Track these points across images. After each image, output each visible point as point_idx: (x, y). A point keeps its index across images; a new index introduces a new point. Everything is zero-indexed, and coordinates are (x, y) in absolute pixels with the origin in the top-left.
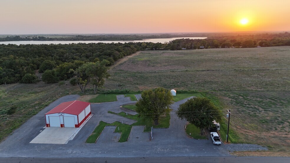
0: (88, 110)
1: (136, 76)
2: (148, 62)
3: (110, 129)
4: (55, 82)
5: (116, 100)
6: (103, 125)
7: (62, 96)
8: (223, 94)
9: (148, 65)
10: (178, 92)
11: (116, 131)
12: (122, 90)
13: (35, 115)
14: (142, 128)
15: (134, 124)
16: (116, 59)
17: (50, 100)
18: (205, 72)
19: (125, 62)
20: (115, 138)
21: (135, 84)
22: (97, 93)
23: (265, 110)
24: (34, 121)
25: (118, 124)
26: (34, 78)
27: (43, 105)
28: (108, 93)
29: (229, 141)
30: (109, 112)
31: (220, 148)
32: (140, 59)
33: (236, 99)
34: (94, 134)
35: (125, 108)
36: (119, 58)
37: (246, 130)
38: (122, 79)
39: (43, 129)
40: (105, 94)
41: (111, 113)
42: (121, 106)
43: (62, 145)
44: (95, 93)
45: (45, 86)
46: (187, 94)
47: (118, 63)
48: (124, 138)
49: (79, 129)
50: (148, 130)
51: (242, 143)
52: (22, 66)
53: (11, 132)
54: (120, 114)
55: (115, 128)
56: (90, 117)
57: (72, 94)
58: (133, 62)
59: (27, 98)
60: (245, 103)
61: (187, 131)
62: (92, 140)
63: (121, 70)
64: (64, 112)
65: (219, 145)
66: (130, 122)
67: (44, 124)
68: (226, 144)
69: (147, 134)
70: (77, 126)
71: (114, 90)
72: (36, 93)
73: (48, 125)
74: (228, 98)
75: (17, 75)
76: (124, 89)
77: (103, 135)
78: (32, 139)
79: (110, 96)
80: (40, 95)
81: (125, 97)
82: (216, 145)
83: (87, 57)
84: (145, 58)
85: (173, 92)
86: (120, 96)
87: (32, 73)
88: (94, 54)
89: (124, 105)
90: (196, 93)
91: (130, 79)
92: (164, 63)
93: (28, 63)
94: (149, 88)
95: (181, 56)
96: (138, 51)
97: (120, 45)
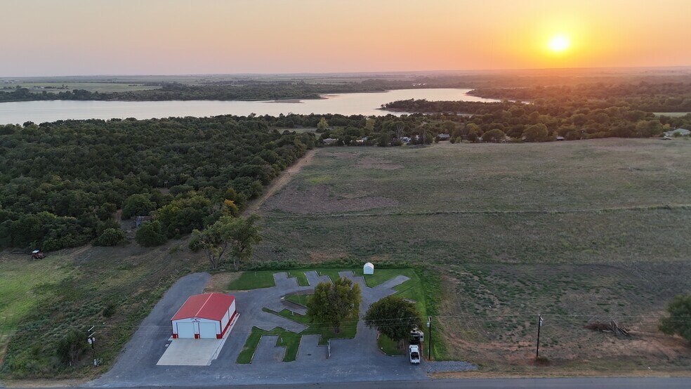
0: (232, 308)
1: (307, 228)
2: (331, 188)
3: (269, 341)
4: (158, 244)
5: (274, 285)
6: (257, 334)
7: (180, 275)
8: (451, 271)
9: (330, 196)
10: (376, 267)
11: (279, 344)
12: (282, 263)
13: (146, 315)
14: (316, 338)
15: (304, 333)
16: (266, 183)
17: (162, 285)
18: (430, 220)
19: (284, 188)
20: (278, 355)
21: (304, 246)
22: (240, 269)
23: (501, 304)
24: (148, 329)
25: (280, 331)
26: (120, 237)
27: (153, 296)
28: (258, 269)
29: (432, 358)
30: (265, 310)
31: (418, 369)
32: (315, 179)
33: (467, 282)
34: (247, 348)
35: (290, 301)
36: (272, 177)
37: (460, 340)
38: (281, 233)
39: (169, 343)
40: (253, 270)
41: (269, 311)
42: (283, 298)
43: (204, 368)
44: (237, 269)
45: (143, 253)
46: (392, 270)
47: (272, 190)
48: (291, 356)
49: (222, 341)
50: (323, 342)
51: (448, 360)
52: (87, 206)
53: (121, 347)
54: (282, 314)
55: (276, 338)
56: (236, 318)
57: (197, 271)
58: (299, 186)
59: (119, 281)
60: (478, 290)
61: (380, 343)
62: (245, 358)
63: (277, 211)
64: (199, 317)
65: (418, 363)
66: (297, 328)
67: (166, 335)
68: (427, 362)
70: (219, 337)
71: (269, 262)
72: (130, 267)
73: (175, 336)
74: (455, 279)
75: (87, 229)
76: (286, 260)
77: (260, 351)
78: (158, 358)
79: (262, 274)
80: (141, 272)
81: (289, 277)
82: (413, 363)
83: (208, 175)
84: (324, 178)
85: (369, 267)
86: (279, 276)
87: (116, 227)
88: (222, 168)
89: (287, 296)
90: (407, 267)
91: (296, 234)
92: (361, 191)
93: (97, 199)
94: (330, 258)
95: (396, 167)
96: (310, 148)
97: (269, 125)
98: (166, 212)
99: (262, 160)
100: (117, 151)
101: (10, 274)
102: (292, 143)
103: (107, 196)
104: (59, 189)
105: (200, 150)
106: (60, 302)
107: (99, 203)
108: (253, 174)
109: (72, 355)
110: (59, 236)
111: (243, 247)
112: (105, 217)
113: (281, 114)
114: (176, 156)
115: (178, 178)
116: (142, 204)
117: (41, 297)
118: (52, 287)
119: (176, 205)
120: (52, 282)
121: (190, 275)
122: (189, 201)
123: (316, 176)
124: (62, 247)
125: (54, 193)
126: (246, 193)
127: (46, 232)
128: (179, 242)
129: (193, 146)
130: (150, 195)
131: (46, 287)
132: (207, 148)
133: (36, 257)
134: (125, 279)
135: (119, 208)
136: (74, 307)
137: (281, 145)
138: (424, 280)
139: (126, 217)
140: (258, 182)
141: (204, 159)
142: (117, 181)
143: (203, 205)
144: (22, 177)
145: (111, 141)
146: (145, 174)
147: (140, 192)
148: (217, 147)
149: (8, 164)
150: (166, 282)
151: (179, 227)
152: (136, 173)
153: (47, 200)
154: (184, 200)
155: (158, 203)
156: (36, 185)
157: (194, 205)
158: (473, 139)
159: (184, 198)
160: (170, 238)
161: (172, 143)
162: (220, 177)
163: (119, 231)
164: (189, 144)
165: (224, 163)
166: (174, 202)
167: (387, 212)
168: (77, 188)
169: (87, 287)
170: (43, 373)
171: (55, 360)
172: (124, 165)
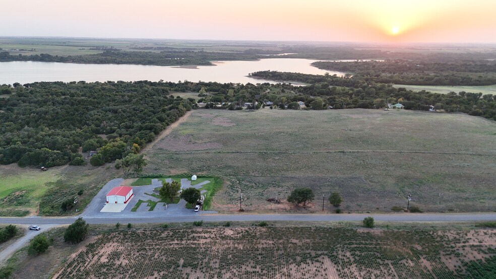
0: (131, 192)
1: (173, 158)
2: (191, 137)
3: (143, 205)
4: (100, 165)
5: (151, 184)
6: (140, 202)
7: (110, 179)
8: (229, 179)
9: (190, 141)
10: (198, 177)
11: (148, 205)
12: (157, 175)
13: (96, 195)
14: (163, 204)
15: (159, 202)
16: (157, 133)
17: (102, 183)
18: (232, 155)
19: (167, 136)
20: (147, 209)
21: (169, 167)
22: (137, 177)
23: (241, 192)
24: (96, 200)
25: (150, 201)
26: (82, 161)
27: (98, 188)
28: (145, 177)
29: (203, 210)
30: (145, 193)
32: (184, 131)
33: (233, 183)
34: (136, 207)
36: (161, 130)
37: (217, 204)
38: (159, 161)
39: (105, 205)
40: (143, 178)
41: (146, 194)
42: (153, 189)
43: (118, 213)
45: (93, 169)
47: (160, 137)
48: (152, 209)
50: (165, 205)
51: (209, 210)
52: (65, 145)
53: (86, 206)
54: (152, 195)
55: (147, 203)
56: (133, 197)
57: (118, 178)
58: (175, 135)
60: (236, 187)
61: (186, 206)
62: (134, 210)
63: (161, 149)
64: (118, 194)
65: (197, 211)
66: (157, 200)
67: (104, 201)
68: (201, 211)
69: (164, 207)
70: (125, 203)
71: (151, 174)
72: (87, 175)
73: (107, 202)
74: (229, 182)
75: (67, 157)
76: (159, 174)
77: (140, 207)
78: (101, 210)
79: (147, 179)
80: (93, 178)
81: (158, 181)
82: (195, 211)
83: (127, 128)
84: (189, 131)
85: (194, 177)
86: (154, 181)
87: (80, 156)
88: (135, 124)
89: (155, 189)
90: (212, 177)
91: (167, 162)
92: (206, 139)
93: (69, 141)
94: (179, 172)
95: (231, 125)
96: (189, 110)
97: (170, 90)
98: (105, 149)
99: (157, 120)
100: (77, 111)
101: (33, 177)
102: (177, 108)
103: (74, 140)
104: (50, 135)
105: (124, 111)
106: (58, 189)
107: (71, 144)
108: (151, 129)
109: (67, 208)
110: (53, 160)
111: (139, 167)
112: (75, 151)
113: (180, 81)
114: (110, 115)
115: (111, 129)
116: (92, 145)
117: (49, 188)
118: (53, 183)
119: (109, 146)
120: (53, 181)
121: (115, 179)
122: (116, 144)
123: (185, 129)
124: (55, 166)
125: (47, 138)
126: (145, 140)
127: (47, 158)
128: (111, 164)
129: (120, 108)
130: (96, 140)
131: (50, 183)
132: (128, 110)
133: (43, 170)
134: (85, 181)
135: (80, 146)
136: (64, 191)
137: (170, 109)
138: (216, 183)
139: (85, 151)
140: (152, 134)
141: (126, 118)
142: (78, 130)
143: (123, 146)
144: (26, 127)
145: (72, 103)
146: (93, 126)
147: (90, 137)
148: (134, 109)
149: (16, 118)
150: (104, 182)
151: (110, 157)
152: (88, 125)
153: (44, 142)
154: (114, 143)
155: (101, 143)
156: (37, 133)
157: (118, 147)
158: (282, 107)
159: (114, 141)
160: (106, 162)
161: (108, 105)
162: (133, 130)
163: (82, 158)
164: (118, 107)
165: (136, 121)
166: (108, 144)
167: (214, 151)
168: (58, 135)
169: (68, 184)
170: (57, 214)
171: (61, 210)
172: (81, 120)
